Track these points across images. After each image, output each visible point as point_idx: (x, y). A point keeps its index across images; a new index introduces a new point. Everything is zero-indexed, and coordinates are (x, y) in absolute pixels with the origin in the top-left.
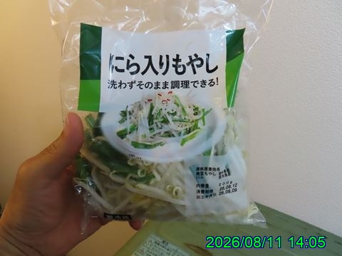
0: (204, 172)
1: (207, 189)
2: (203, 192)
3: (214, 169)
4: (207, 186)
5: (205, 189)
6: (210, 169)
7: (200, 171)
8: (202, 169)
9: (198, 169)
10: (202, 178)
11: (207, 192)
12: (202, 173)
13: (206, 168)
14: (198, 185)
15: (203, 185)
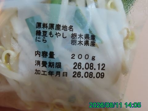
0: (48, 31)
1: (52, 60)
2: (44, 64)
3: (65, 28)
4: (52, 55)
5: (47, 60)
6: (58, 27)
7: (42, 30)
8: (45, 25)
9: (39, 25)
10: (45, 41)
11: (51, 65)
12: (45, 32)
13: (52, 26)
14: (37, 53)
15: (44, 54)
